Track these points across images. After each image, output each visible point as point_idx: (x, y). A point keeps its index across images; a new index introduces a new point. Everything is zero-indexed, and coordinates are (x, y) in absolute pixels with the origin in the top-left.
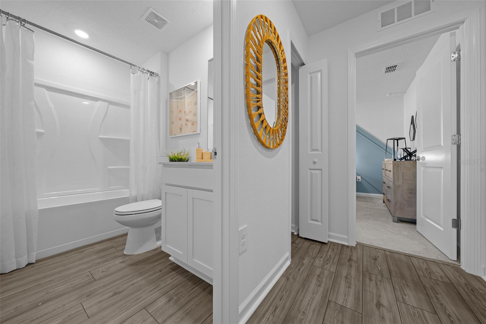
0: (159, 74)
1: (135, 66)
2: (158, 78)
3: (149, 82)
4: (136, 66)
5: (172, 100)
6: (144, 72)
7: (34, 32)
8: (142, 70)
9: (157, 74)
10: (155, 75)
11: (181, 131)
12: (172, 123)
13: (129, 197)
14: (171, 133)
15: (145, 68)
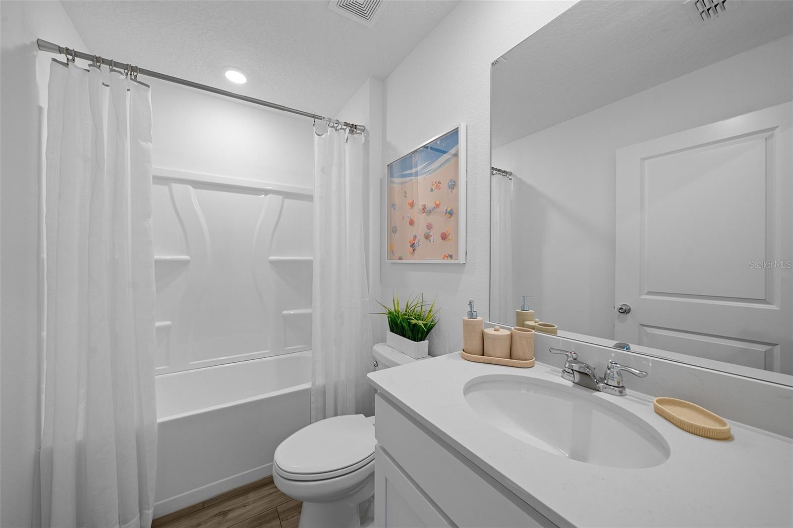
0: (366, 127)
1: (321, 119)
2: (365, 136)
3: (348, 147)
4: (324, 118)
5: (392, 179)
6: (340, 127)
7: (149, 86)
8: (336, 125)
9: (363, 128)
10: (360, 130)
11: (414, 250)
12: (393, 230)
13: (311, 388)
14: (391, 252)
15: (340, 121)
